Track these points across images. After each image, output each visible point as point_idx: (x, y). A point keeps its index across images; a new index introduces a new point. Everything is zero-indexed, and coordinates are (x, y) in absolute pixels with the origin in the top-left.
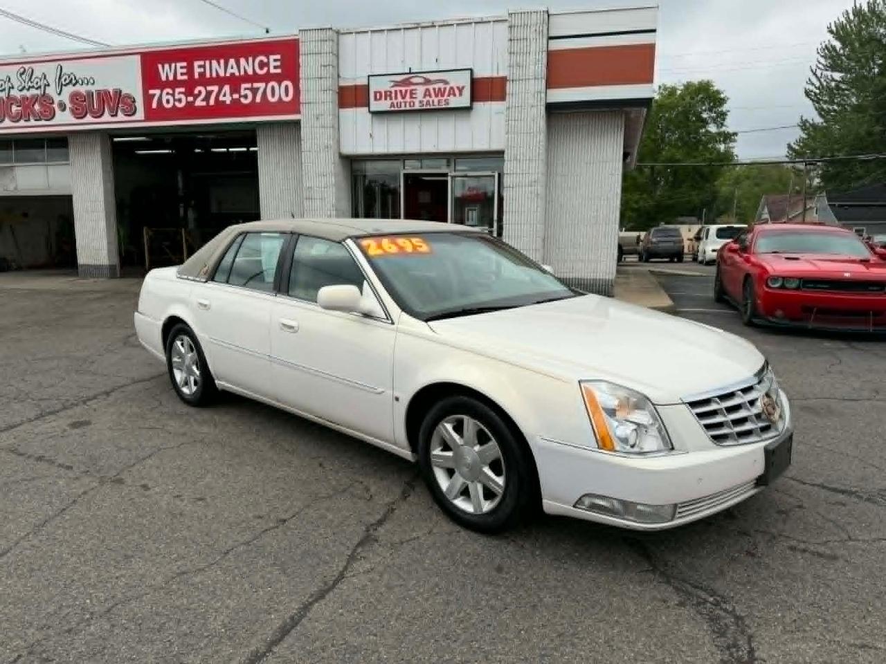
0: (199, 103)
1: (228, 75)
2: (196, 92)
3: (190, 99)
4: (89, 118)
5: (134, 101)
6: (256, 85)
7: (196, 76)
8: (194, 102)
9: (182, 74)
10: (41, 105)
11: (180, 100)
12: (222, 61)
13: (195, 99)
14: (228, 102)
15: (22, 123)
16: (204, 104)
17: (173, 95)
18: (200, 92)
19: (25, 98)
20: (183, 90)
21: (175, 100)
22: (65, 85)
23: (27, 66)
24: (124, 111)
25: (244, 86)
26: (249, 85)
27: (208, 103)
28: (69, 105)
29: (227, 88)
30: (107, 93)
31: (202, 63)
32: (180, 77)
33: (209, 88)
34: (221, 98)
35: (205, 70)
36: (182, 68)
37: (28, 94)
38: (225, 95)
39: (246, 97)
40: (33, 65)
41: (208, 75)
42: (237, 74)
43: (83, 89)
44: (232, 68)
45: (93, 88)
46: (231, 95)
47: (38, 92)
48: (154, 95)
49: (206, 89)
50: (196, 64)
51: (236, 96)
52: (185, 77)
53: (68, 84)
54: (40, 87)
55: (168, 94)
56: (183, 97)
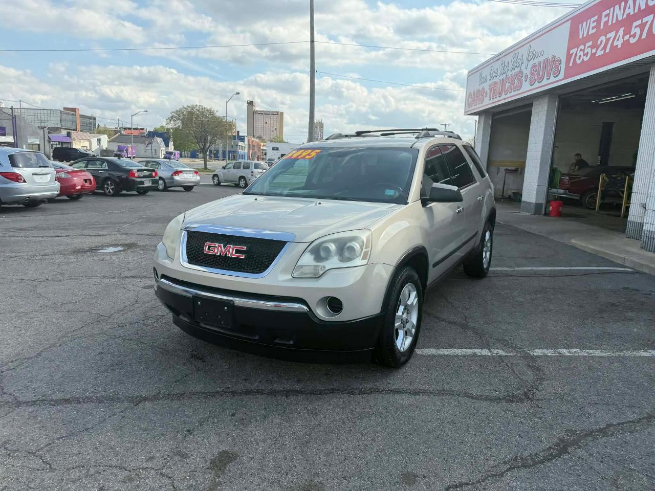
0: (600, 53)
1: (624, 17)
2: (599, 43)
3: (594, 51)
4: (537, 85)
5: (561, 64)
6: (645, 20)
7: (602, 27)
8: (595, 53)
9: (593, 28)
10: (518, 79)
11: (586, 55)
12: (623, 4)
13: (597, 50)
14: (619, 46)
15: (509, 95)
16: (602, 52)
17: (583, 50)
18: (602, 41)
19: (512, 76)
20: (590, 44)
21: (584, 55)
22: (530, 61)
23: (516, 52)
24: (554, 73)
25: (635, 24)
26: (639, 22)
27: (605, 51)
28: (529, 76)
29: (621, 31)
30: (547, 60)
31: (607, 12)
32: (591, 32)
33: (608, 36)
34: (615, 44)
35: (608, 19)
36: (594, 22)
37: (513, 72)
38: (618, 40)
39: (634, 36)
40: (519, 50)
41: (610, 23)
42: (632, 13)
43: (536, 61)
44: (629, 8)
45: (541, 59)
46: (623, 38)
47: (517, 70)
48: (572, 54)
49: (606, 37)
50: (604, 14)
51: (627, 37)
52: (594, 30)
53: (531, 59)
54: (519, 66)
55: (581, 50)
56: (589, 50)
